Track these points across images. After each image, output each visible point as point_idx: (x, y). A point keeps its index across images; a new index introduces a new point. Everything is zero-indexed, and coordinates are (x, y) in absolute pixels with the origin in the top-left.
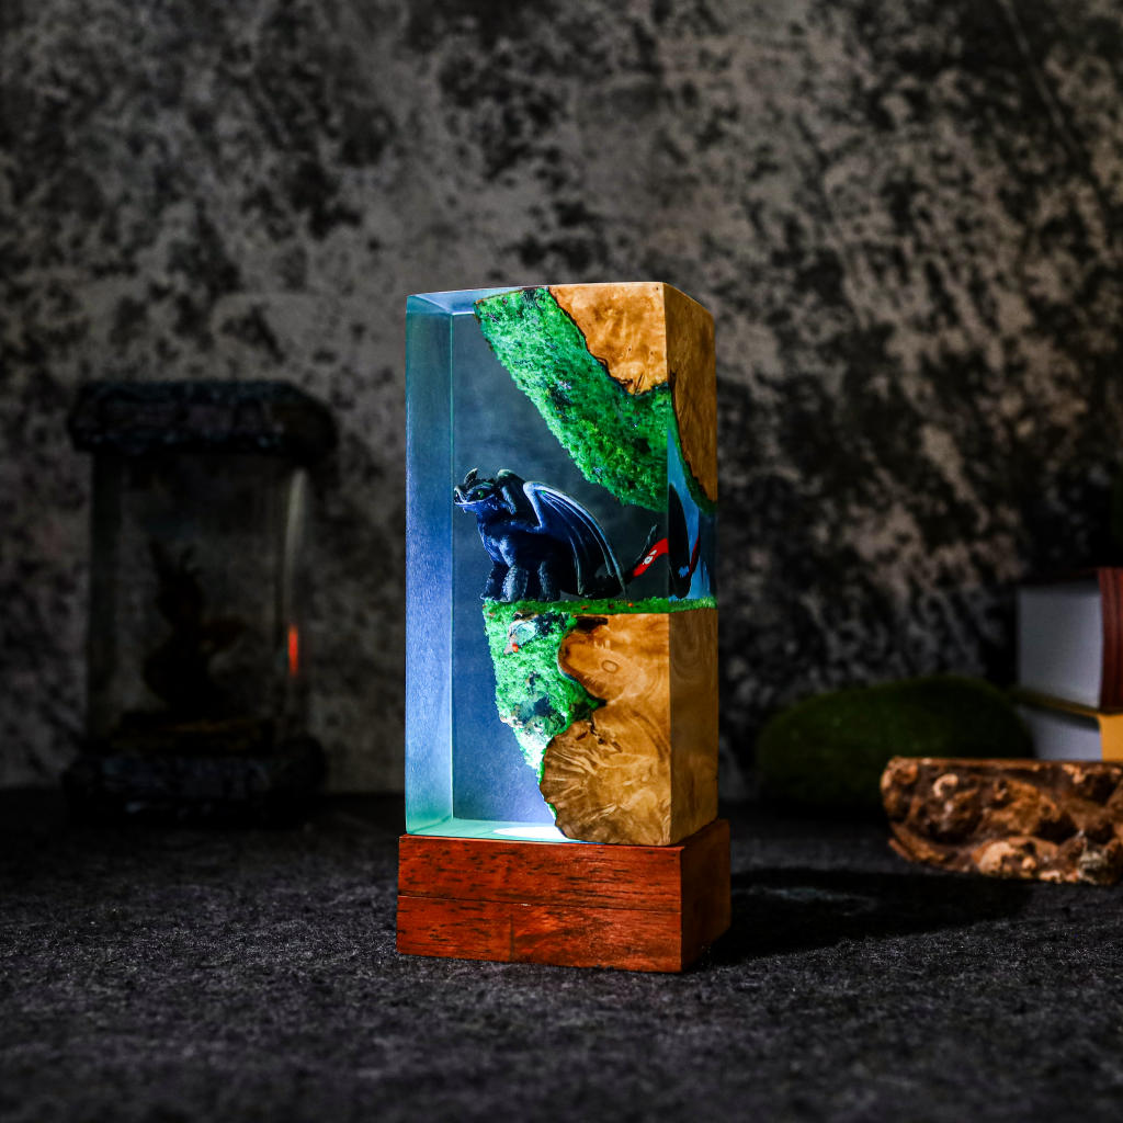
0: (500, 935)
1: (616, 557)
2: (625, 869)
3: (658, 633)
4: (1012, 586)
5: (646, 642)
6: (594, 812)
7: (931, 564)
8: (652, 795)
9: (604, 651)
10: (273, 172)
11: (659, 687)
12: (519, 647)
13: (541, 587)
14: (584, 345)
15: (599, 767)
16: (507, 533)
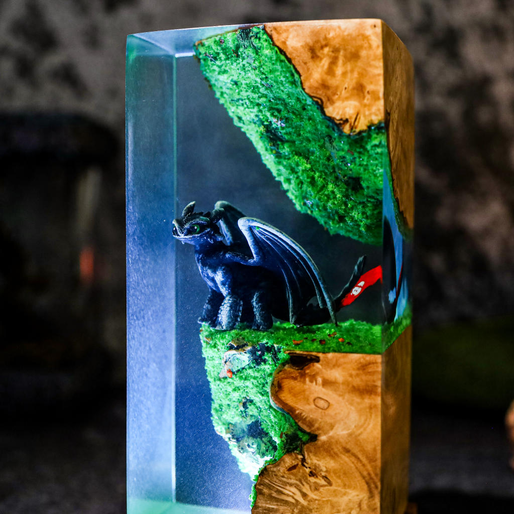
1: (327, 293)
3: (370, 373)
5: (357, 382)
9: (315, 389)
11: (371, 426)
12: (233, 373)
13: (254, 316)
14: (299, 83)
15: (309, 498)
16: (223, 265)
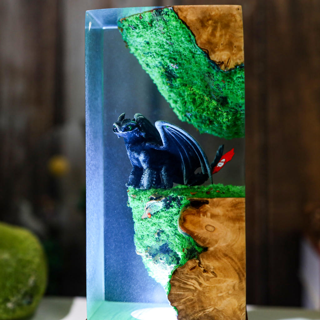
3: (238, 209)
5: (231, 214)
6: (200, 311)
9: (206, 220)
12: (152, 215)
14: (194, 41)
15: (203, 286)
16: (144, 150)
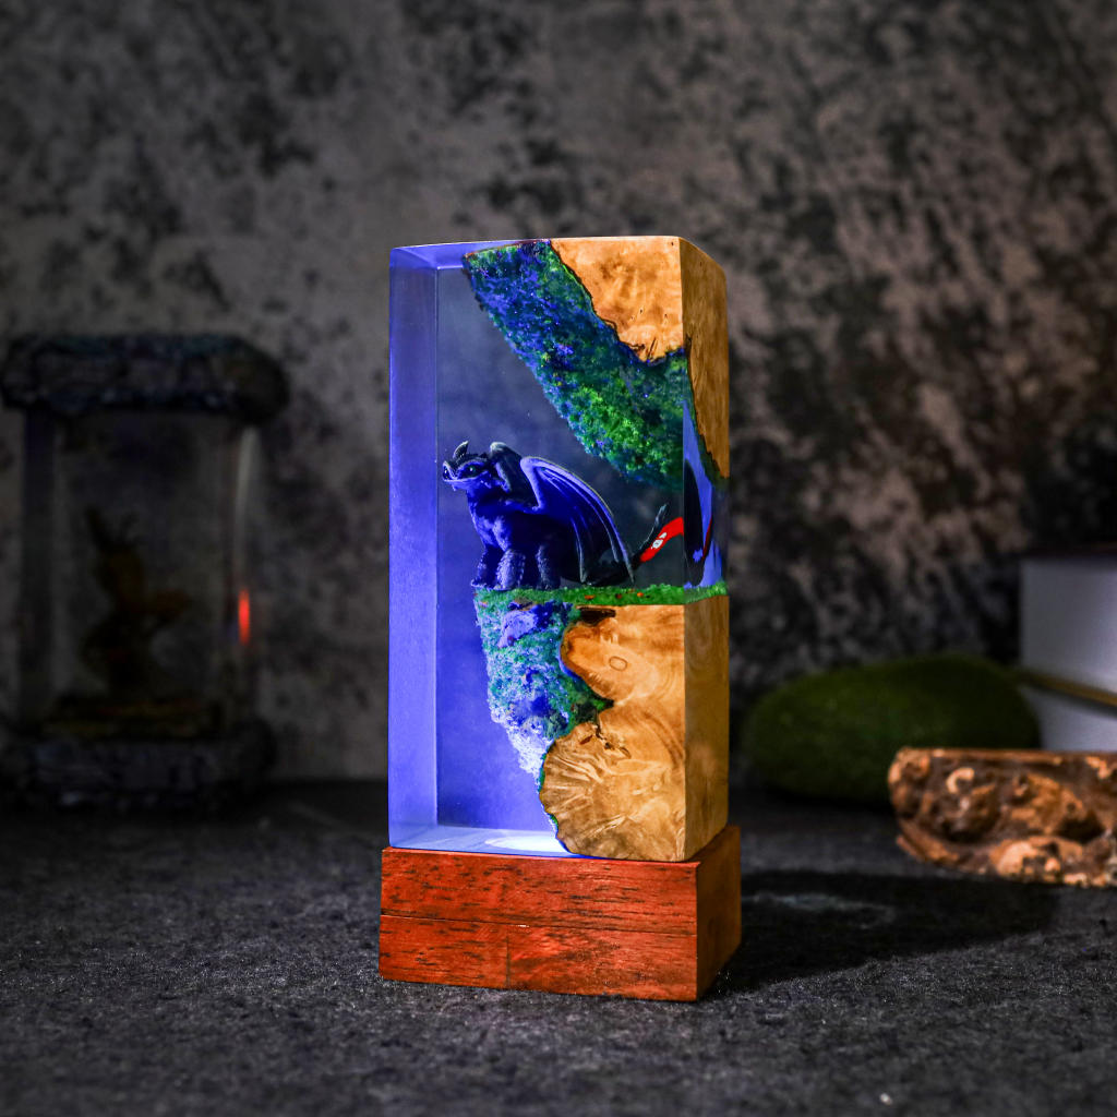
0: (495, 960)
2: (636, 886)
3: (671, 626)
4: (1016, 557)
5: (658, 637)
6: (599, 824)
7: (929, 535)
8: (665, 807)
9: (611, 647)
10: (219, 105)
11: (673, 687)
13: (539, 573)
14: (590, 305)
15: (605, 775)
16: (502, 514)
